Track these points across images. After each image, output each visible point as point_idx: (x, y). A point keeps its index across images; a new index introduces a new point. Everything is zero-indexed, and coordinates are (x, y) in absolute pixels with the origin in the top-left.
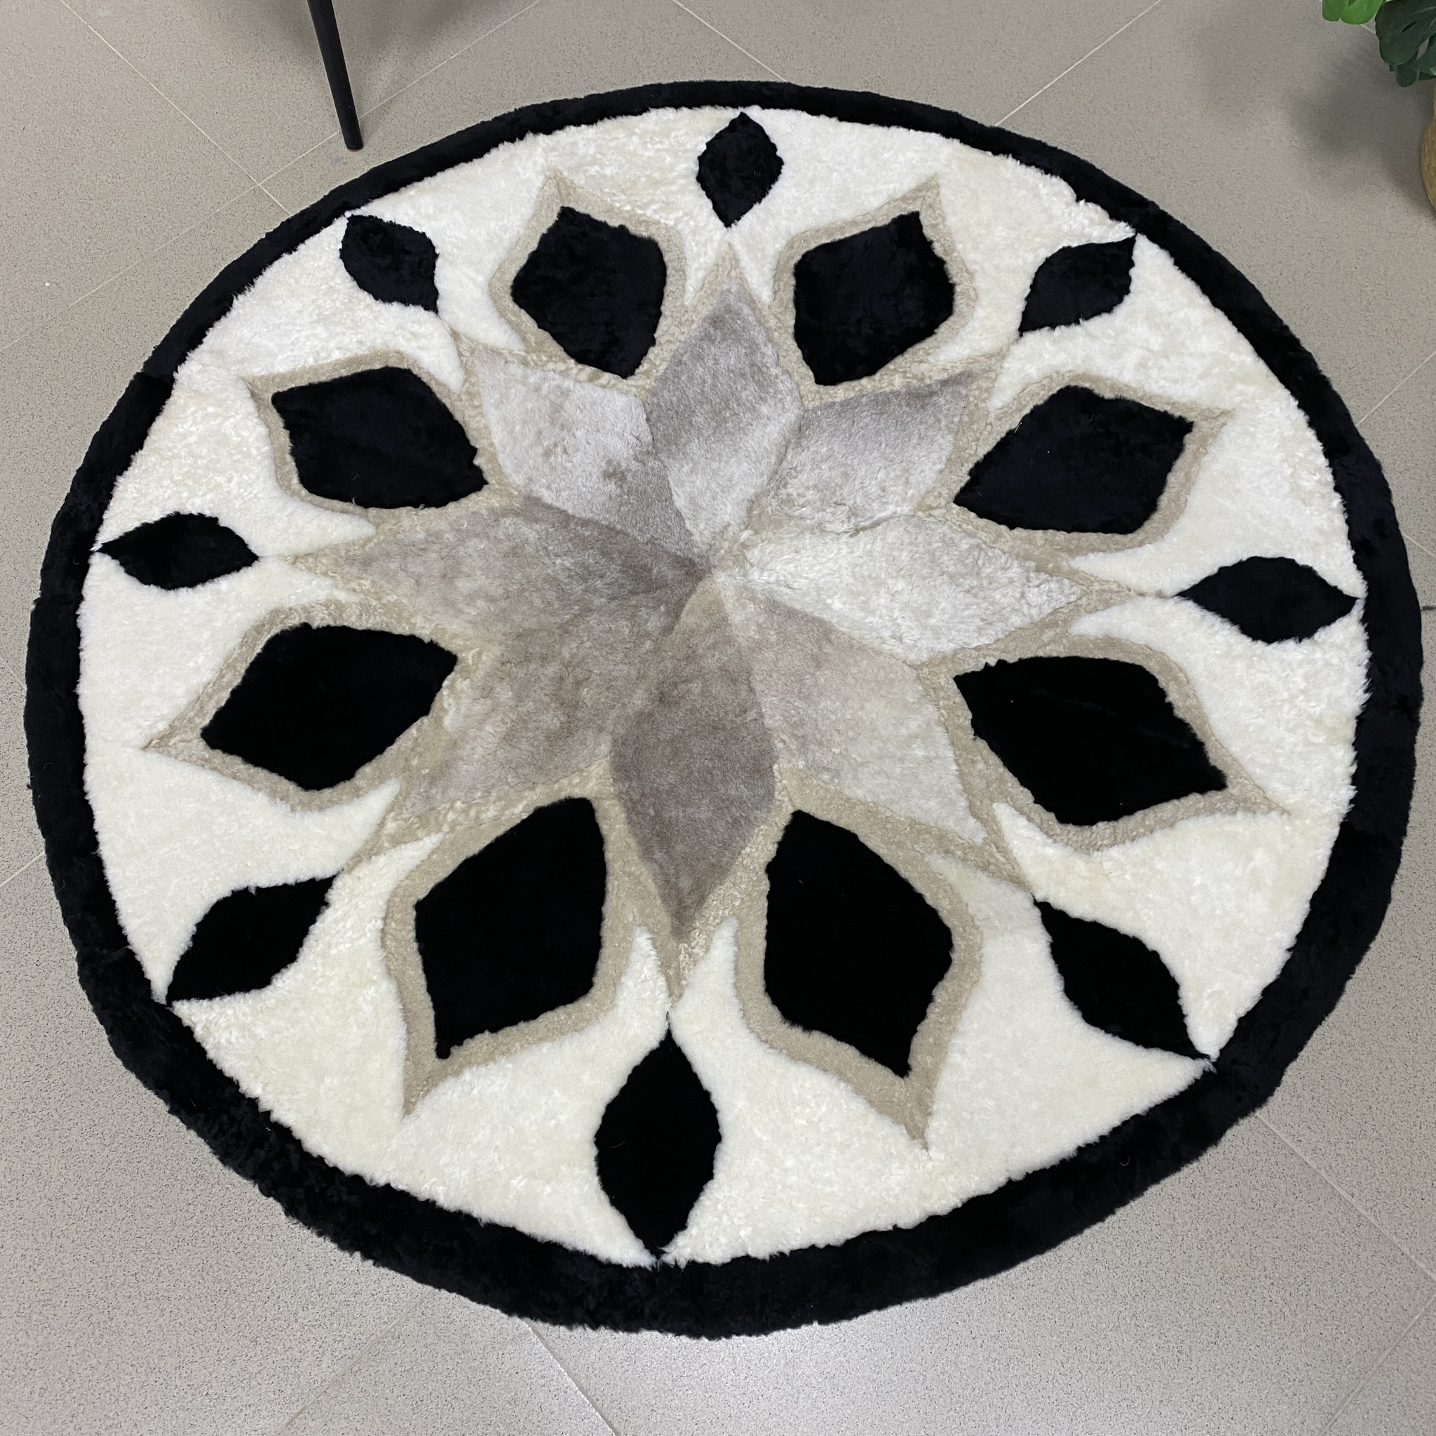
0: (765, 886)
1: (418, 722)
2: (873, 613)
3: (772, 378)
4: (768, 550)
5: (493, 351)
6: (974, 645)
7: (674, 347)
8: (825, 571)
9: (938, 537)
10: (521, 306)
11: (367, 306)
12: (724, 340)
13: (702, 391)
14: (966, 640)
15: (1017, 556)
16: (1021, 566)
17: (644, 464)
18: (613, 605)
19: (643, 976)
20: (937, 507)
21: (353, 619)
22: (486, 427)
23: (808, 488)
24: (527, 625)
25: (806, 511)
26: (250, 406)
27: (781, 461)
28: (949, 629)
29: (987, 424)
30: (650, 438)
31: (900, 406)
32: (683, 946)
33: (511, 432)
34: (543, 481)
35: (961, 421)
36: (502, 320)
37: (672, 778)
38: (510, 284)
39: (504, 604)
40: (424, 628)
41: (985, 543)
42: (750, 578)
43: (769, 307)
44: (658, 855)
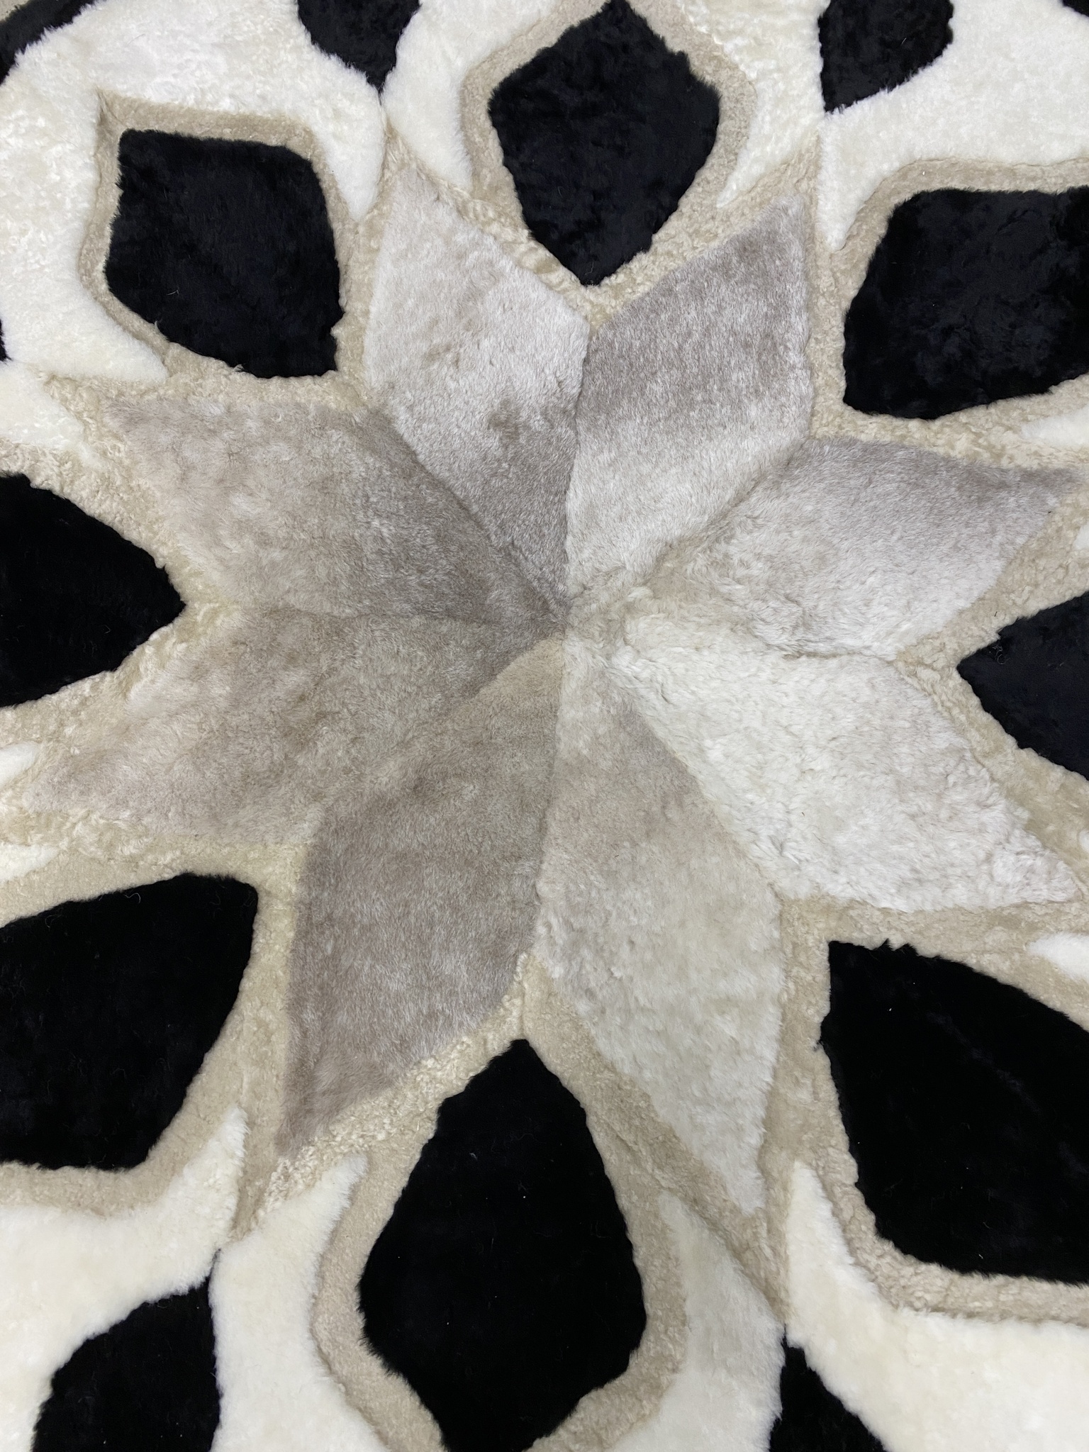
0: (428, 1130)
1: (97, 677)
2: (763, 788)
3: (786, 368)
4: (659, 629)
5: (428, 177)
6: (884, 904)
7: (672, 265)
8: (725, 695)
9: (909, 713)
10: (495, 125)
11: (297, 48)
12: (745, 281)
13: (680, 347)
14: (876, 892)
15: (1009, 794)
16: (1008, 811)
17: (552, 427)
18: (417, 621)
19: (211, 1181)
20: (930, 666)
21: (84, 494)
22: (370, 285)
23: (758, 556)
24: (292, 599)
25: (740, 591)
26: (88, 136)
27: (740, 499)
28: (858, 862)
29: (1061, 566)
30: (576, 391)
31: (948, 484)
32: (283, 1162)
33: (398, 306)
34: (409, 395)
35: (1024, 547)
36: (460, 136)
37: (379, 909)
38: (495, 85)
39: (277, 555)
40: (164, 544)
41: (972, 750)
42: (614, 660)
43: (831, 256)
44: (309, 1016)
